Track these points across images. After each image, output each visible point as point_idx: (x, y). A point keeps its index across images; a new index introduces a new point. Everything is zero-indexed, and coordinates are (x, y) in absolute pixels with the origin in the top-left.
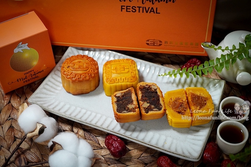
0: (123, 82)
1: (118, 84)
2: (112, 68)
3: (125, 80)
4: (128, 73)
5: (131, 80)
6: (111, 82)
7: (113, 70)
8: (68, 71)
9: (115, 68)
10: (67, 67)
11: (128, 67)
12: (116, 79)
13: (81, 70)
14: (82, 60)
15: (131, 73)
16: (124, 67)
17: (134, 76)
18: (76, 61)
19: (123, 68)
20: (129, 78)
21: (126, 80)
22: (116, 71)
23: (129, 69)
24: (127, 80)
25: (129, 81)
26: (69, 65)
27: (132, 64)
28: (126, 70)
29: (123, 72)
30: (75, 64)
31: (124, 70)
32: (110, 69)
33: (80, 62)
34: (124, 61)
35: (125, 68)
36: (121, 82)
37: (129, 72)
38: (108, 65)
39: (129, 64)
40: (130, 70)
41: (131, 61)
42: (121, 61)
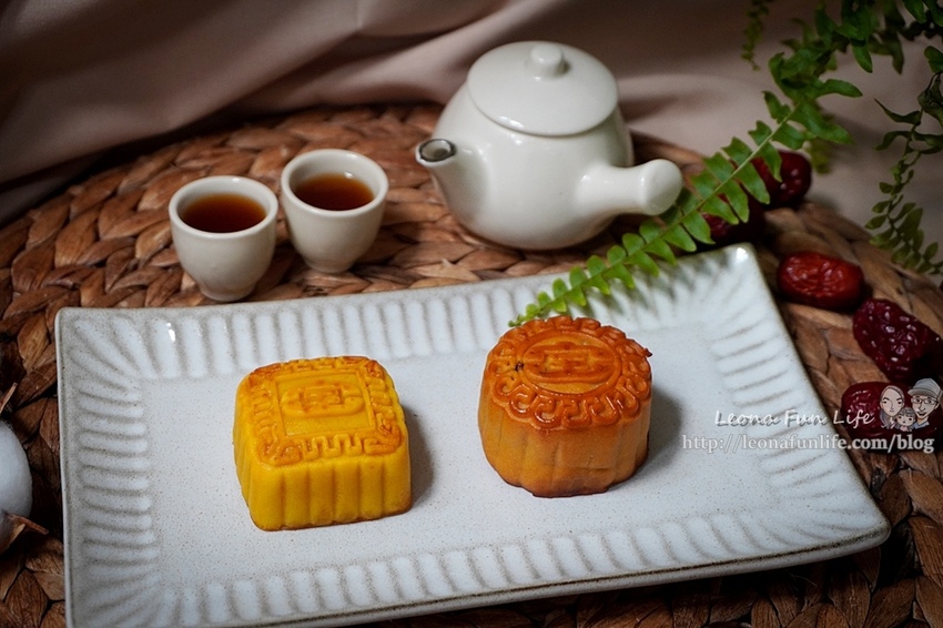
0: (320, 455)
1: (314, 466)
2: (284, 399)
3: (348, 444)
4: (363, 414)
5: (378, 443)
6: (286, 459)
7: (291, 403)
8: (521, 383)
9: (296, 396)
10: (512, 366)
11: (357, 391)
12: (308, 442)
13: (576, 378)
14: (576, 337)
15: (375, 413)
16: (340, 391)
17: (388, 427)
18: (552, 342)
19: (333, 392)
20: (364, 435)
21: (353, 444)
22: (306, 409)
23: (361, 396)
24: (358, 443)
25: (368, 449)
26: (519, 359)
27: (374, 376)
28: (348, 400)
29: (338, 409)
30: (546, 356)
31: (342, 403)
32: (275, 400)
33: (567, 346)
34: (334, 367)
35: (345, 392)
36: (330, 457)
37: (362, 408)
38: (263, 386)
39: (362, 375)
40: (368, 404)
41: (366, 366)
42: (323, 364)
